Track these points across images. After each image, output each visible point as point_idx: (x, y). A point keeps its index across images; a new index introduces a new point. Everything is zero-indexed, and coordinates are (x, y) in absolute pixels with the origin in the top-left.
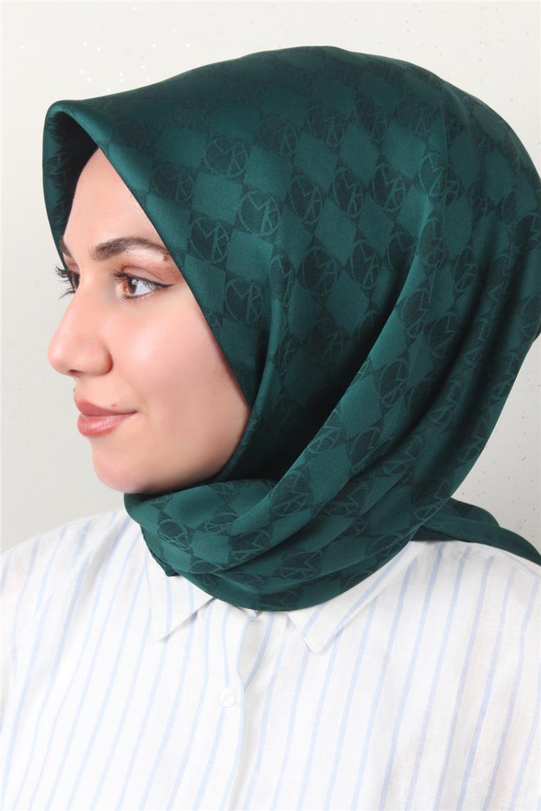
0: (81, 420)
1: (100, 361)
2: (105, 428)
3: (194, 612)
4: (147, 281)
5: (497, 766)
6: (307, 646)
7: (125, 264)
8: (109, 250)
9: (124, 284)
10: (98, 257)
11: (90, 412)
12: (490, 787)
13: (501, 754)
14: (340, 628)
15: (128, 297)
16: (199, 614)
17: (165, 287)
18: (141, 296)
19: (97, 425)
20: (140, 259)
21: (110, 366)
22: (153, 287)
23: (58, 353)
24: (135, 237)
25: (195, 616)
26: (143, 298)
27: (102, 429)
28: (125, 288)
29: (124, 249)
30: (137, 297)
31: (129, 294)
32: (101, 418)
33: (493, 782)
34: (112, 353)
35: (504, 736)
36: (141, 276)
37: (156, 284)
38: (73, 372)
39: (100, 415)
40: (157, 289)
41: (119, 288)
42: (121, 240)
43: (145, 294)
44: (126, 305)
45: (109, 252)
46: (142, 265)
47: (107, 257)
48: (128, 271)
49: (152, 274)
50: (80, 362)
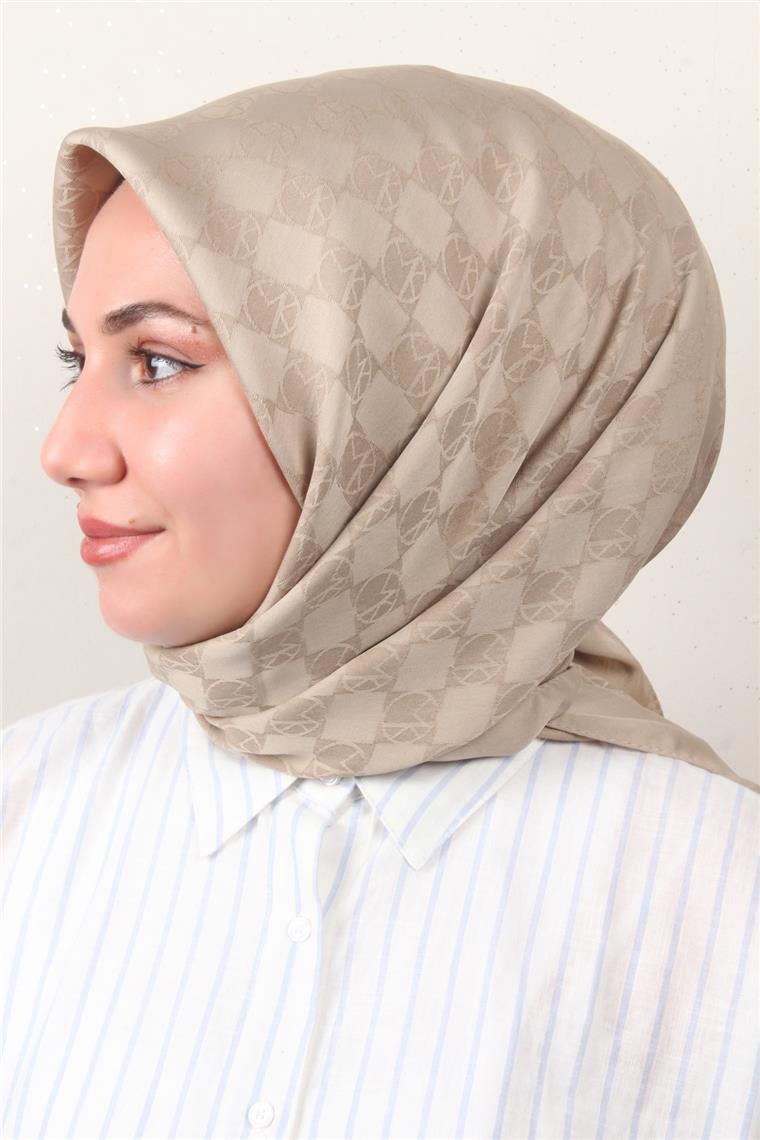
0: (85, 544)
1: (108, 464)
2: (118, 552)
3: (254, 815)
4: (170, 360)
5: (661, 1014)
6: (406, 860)
7: (143, 337)
8: (122, 319)
9: (142, 366)
10: (108, 329)
11: (96, 532)
12: (652, 1042)
13: (664, 997)
14: (447, 836)
15: (146, 382)
16: (260, 819)
17: (194, 368)
18: (163, 379)
19: (106, 549)
20: (162, 330)
21: (122, 473)
22: (180, 368)
23: (54, 456)
24: (156, 302)
25: (254, 821)
26: (165, 381)
27: (113, 554)
28: (143, 371)
29: (142, 318)
30: (157, 381)
31: (147, 378)
32: (112, 540)
33: (655, 1035)
34: (124, 455)
35: (667, 974)
36: (164, 353)
37: (183, 364)
38: (74, 481)
39: (111, 537)
40: (185, 370)
41: (136, 372)
42: (135, 307)
43: (168, 377)
44: (144, 393)
45: (123, 322)
46: (164, 338)
47: (120, 329)
48: (147, 347)
49: (178, 350)
50: (82, 467)
